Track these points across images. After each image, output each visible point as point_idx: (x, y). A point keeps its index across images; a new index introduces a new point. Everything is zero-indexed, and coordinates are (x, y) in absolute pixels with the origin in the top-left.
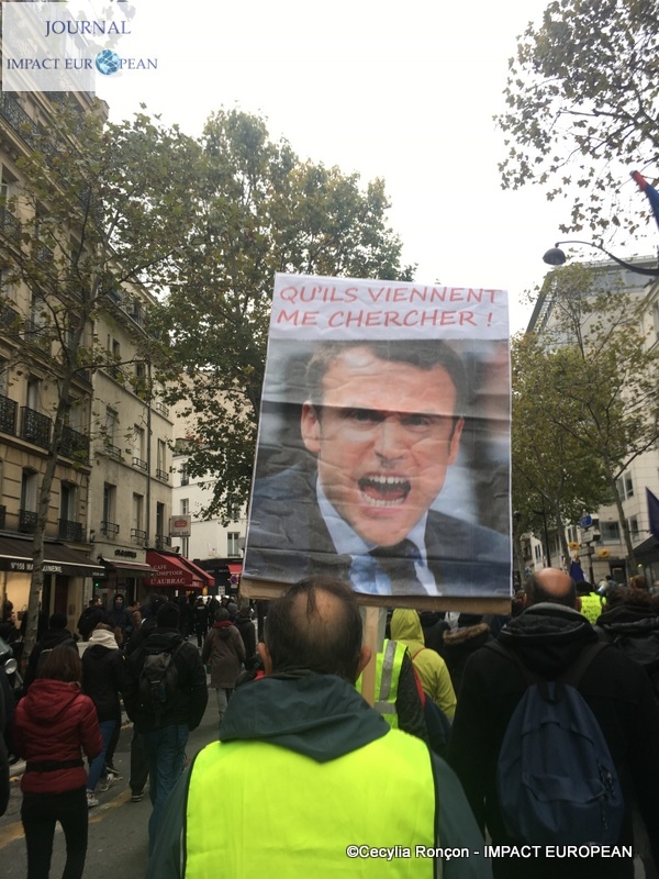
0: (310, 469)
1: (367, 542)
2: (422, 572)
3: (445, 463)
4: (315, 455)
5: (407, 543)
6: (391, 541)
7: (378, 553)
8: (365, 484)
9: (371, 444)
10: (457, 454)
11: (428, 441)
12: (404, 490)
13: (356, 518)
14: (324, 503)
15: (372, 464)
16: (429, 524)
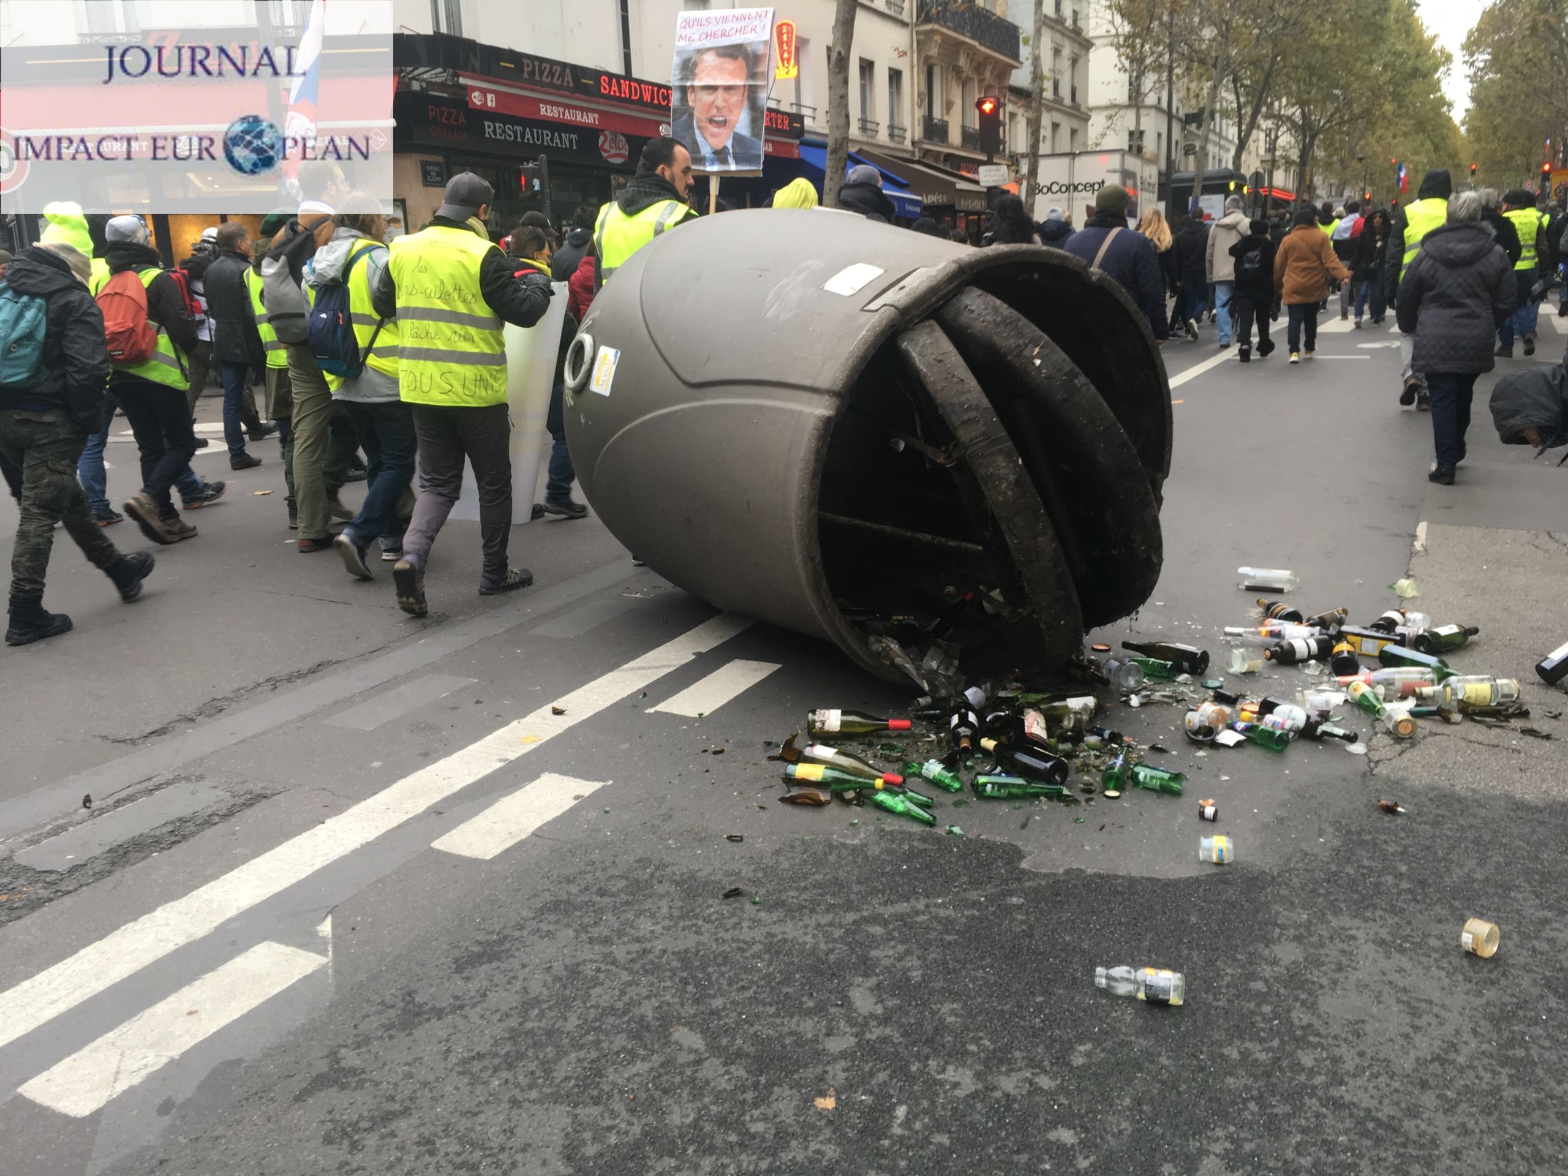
0: (691, 116)
1: (712, 148)
2: (731, 159)
3: (741, 108)
4: (693, 109)
5: (725, 148)
6: (720, 147)
7: (716, 152)
8: (711, 121)
9: (713, 102)
10: (746, 104)
11: (734, 98)
12: (724, 123)
13: (708, 137)
14: (697, 131)
15: (714, 111)
16: (734, 139)
